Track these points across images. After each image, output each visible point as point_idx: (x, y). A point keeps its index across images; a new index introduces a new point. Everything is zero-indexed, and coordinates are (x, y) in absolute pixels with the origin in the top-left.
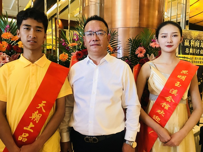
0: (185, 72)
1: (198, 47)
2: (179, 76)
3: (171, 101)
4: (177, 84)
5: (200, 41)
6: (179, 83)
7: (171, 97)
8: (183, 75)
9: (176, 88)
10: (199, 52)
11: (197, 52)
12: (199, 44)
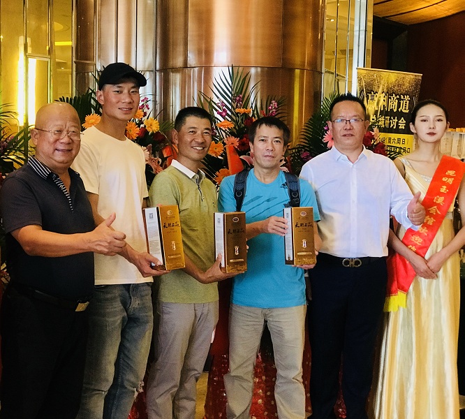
0: (451, 173)
1: (395, 110)
2: (444, 179)
3: (436, 212)
4: (443, 189)
5: (398, 97)
6: (445, 187)
7: (435, 207)
8: (449, 176)
9: (441, 194)
10: (397, 123)
11: (392, 125)
12: (396, 103)
